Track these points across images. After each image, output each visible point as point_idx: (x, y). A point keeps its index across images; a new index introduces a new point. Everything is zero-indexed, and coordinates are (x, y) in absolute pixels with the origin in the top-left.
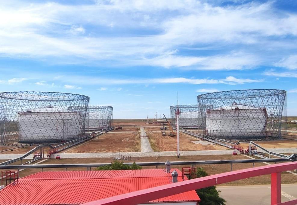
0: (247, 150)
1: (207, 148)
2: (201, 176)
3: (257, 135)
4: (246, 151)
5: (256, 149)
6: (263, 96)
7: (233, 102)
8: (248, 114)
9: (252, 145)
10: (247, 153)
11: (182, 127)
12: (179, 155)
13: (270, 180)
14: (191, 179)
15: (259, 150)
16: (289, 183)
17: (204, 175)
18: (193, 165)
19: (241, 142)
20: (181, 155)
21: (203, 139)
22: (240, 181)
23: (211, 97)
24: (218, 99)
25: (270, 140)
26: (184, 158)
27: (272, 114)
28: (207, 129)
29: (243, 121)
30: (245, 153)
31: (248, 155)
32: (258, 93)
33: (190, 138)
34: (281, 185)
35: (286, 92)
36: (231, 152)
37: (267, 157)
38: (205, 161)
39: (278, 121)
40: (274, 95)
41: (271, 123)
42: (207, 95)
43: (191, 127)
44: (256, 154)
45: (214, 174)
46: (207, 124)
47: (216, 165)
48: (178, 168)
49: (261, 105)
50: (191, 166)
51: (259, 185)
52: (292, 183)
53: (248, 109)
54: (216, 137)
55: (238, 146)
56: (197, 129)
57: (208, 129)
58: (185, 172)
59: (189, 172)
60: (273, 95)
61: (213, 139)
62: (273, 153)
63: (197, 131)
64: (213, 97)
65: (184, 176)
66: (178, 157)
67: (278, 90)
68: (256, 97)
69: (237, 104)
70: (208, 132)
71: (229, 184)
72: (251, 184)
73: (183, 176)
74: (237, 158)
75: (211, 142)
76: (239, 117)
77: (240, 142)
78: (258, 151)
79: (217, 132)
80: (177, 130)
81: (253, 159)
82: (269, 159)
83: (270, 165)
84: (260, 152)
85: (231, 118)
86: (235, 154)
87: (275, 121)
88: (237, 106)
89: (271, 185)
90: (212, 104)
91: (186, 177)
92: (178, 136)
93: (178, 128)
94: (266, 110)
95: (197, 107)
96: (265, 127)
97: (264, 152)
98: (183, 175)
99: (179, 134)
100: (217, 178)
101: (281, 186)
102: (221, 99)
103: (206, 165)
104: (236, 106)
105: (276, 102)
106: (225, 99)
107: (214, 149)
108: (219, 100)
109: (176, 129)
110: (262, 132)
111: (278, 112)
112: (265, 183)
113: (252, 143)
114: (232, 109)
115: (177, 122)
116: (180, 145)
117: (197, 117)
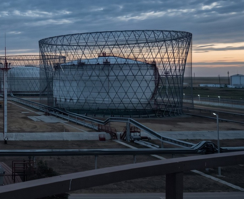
0: (124, 134)
1: (53, 128)
2: (44, 175)
3: (140, 107)
4: (122, 134)
5: (139, 132)
6: (152, 42)
7: (99, 51)
8: (124, 72)
9: (133, 125)
10: (123, 138)
11: (13, 92)
12: (6, 139)
13: (165, 185)
14: (27, 180)
15: (144, 134)
16: (196, 192)
17: (50, 173)
18: (30, 158)
19: (113, 119)
20: (10, 139)
21: (47, 114)
22: (111, 185)
23: (62, 42)
24: (73, 46)
25: (163, 116)
26: (15, 144)
27: (167, 73)
28: (54, 97)
29: (116, 84)
30: (119, 137)
31: (124, 141)
32: (143, 36)
33: (27, 111)
34: (184, 193)
35: (191, 35)
36: (94, 136)
37: (158, 146)
38: (50, 150)
39: (176, 85)
40: (171, 40)
41: (164, 88)
42: (54, 39)
43: (28, 92)
44: (138, 139)
45: (66, 172)
46: (55, 89)
47: (69, 157)
48: (4, 161)
49: (148, 57)
50: (26, 158)
51: (144, 192)
52: (201, 191)
53: (125, 64)
54: (70, 110)
55: (107, 125)
56: (37, 95)
57: (57, 97)
58: (16, 169)
59: (24, 168)
60: (169, 40)
61: (64, 114)
62: (167, 140)
63: (38, 99)
64: (66, 42)
65: (15, 175)
66: (5, 142)
67: (177, 32)
68: (138, 44)
69: (107, 55)
70: (56, 100)
71: (91, 189)
72: (131, 192)
73: (12, 175)
74: (106, 147)
75: (61, 118)
76: (110, 78)
77: (111, 119)
78: (141, 136)
79: (72, 101)
80: (3, 98)
81: (134, 148)
82: (162, 149)
83: (164, 160)
84: (146, 138)
85: (97, 78)
86: (102, 139)
87: (172, 85)
88: (107, 58)
89: (165, 194)
90: (63, 55)
91: (18, 177)
92: (6, 107)
93: (6, 93)
94: (157, 65)
95: (38, 60)
96: (154, 94)
97: (153, 138)
98: (13, 172)
99: (8, 104)
100: (73, 180)
101: (184, 196)
102: (79, 46)
103: (52, 156)
104: (104, 58)
105: (173, 52)
106: (86, 46)
107: (67, 131)
108: (75, 47)
109: (2, 96)
110: (149, 103)
111: (178, 68)
112: (155, 190)
113: (131, 121)
114: (98, 64)
115: (4, 85)
116: (9, 122)
117: (39, 76)
